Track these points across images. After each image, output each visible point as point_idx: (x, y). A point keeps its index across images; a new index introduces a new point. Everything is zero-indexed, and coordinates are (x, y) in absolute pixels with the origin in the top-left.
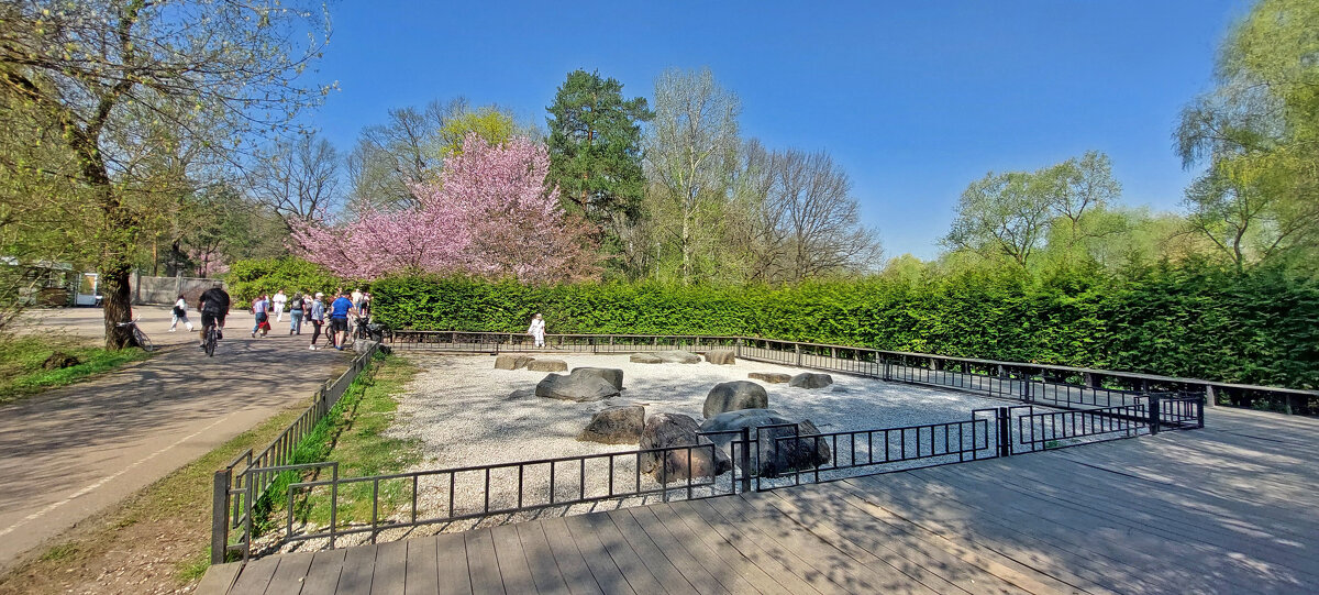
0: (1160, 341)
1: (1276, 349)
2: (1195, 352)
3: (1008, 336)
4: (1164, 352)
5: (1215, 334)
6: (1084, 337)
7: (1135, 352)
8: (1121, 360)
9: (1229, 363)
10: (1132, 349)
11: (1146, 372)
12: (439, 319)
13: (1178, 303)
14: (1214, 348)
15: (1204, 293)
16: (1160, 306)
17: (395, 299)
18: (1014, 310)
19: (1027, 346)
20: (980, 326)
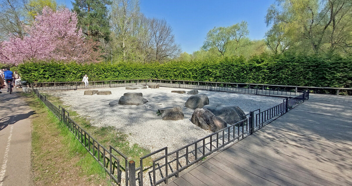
0: (284, 75)
1: (314, 77)
2: (293, 78)
3: (240, 76)
4: (285, 79)
5: (299, 73)
6: (263, 75)
7: (276, 79)
8: (272, 81)
9: (301, 81)
10: (275, 78)
11: (279, 84)
12: (48, 78)
13: (289, 65)
14: (298, 77)
15: (296, 62)
16: (285, 66)
17: (30, 71)
18: (242, 68)
19: (245, 79)
20: (231, 73)
